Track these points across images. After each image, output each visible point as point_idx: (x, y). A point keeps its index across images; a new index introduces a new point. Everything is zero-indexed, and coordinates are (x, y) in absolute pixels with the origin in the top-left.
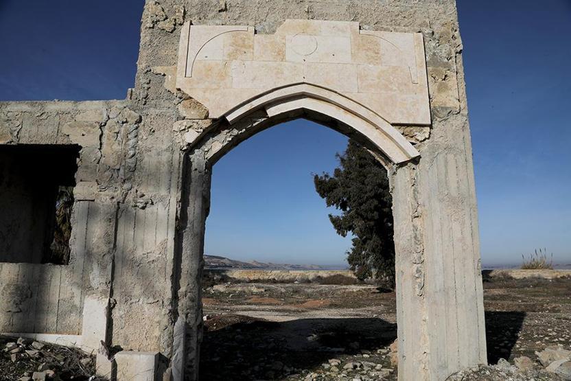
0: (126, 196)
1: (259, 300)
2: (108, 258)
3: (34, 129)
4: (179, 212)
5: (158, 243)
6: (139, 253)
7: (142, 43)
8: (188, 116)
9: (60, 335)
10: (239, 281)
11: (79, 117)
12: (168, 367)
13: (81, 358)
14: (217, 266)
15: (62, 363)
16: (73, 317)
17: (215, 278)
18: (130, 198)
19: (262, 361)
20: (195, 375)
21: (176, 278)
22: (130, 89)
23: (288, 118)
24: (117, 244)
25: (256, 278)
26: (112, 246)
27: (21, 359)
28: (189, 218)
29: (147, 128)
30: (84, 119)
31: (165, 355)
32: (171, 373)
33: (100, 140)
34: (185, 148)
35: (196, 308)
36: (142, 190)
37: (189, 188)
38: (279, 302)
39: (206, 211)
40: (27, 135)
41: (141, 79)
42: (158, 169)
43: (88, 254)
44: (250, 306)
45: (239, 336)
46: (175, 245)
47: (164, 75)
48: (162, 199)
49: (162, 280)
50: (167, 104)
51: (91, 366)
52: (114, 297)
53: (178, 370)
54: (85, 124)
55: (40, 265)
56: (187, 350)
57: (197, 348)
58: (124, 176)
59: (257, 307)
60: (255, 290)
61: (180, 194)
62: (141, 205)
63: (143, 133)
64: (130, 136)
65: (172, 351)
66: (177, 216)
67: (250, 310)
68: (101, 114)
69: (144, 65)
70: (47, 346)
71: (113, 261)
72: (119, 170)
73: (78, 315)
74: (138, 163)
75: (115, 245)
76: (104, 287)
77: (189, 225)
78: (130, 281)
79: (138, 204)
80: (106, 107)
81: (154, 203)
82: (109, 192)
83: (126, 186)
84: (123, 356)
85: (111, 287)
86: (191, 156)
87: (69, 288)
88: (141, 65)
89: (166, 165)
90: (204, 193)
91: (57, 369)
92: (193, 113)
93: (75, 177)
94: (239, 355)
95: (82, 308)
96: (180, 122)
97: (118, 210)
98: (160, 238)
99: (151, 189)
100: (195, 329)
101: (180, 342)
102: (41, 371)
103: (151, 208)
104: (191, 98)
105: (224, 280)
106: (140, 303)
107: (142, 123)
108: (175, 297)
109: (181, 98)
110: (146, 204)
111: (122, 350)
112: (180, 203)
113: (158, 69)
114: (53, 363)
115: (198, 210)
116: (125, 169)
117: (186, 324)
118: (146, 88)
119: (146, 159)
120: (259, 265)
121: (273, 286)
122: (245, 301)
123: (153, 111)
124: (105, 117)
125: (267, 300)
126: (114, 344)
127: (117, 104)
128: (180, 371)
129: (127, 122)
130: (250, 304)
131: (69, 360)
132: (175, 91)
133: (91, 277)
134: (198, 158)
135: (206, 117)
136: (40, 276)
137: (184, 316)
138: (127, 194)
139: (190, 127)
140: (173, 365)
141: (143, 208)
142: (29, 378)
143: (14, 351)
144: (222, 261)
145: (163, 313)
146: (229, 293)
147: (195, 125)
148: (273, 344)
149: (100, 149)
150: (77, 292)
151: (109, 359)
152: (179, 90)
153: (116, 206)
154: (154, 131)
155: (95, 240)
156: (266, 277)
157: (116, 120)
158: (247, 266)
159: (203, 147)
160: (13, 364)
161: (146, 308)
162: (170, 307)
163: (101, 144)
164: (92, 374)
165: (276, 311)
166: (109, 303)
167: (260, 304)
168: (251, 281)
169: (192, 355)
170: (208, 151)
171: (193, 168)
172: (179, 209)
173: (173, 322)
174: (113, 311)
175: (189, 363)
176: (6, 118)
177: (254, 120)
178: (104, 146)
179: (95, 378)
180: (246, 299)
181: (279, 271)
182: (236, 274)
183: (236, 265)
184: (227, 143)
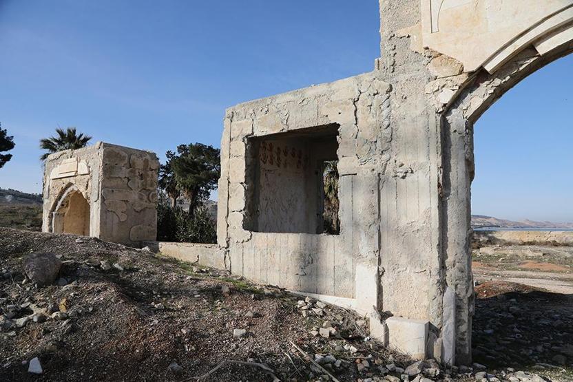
0: (385, 167)
1: (537, 266)
2: (374, 229)
3: (299, 115)
4: (441, 179)
5: (422, 211)
6: (404, 222)
7: (381, 9)
8: (440, 75)
9: (338, 298)
10: (509, 244)
11: (333, 98)
12: (438, 337)
13: (356, 320)
14: (481, 227)
15: (341, 322)
16: (347, 282)
17: (481, 240)
18: (389, 168)
19: (547, 341)
20: (467, 348)
21: (443, 247)
22: (376, 60)
23: (568, 50)
24: (381, 214)
25: (531, 240)
26: (377, 216)
27: (309, 315)
28: (452, 185)
29: (399, 96)
30: (338, 99)
31: (435, 324)
32: (442, 343)
33: (355, 115)
34: (441, 110)
35: (466, 279)
36: (400, 159)
37: (450, 152)
38: (564, 269)
39: (470, 175)
40: (294, 121)
41: (386, 47)
42: (415, 136)
43: (356, 225)
44: (524, 272)
45: (514, 307)
46: (439, 214)
47: (409, 36)
48: (421, 167)
49: (428, 249)
50: (416, 66)
51: (365, 328)
52: (382, 265)
53: (449, 341)
54: (340, 102)
55: (317, 235)
56: (458, 322)
57: (469, 321)
58: (382, 147)
59: (534, 274)
60: (530, 254)
61: (440, 160)
62: (401, 175)
63: (395, 102)
64: (382, 107)
65: (442, 321)
66: (439, 183)
67: (526, 277)
68: (353, 90)
69: (387, 32)
70: (328, 307)
71: (379, 231)
72: (376, 142)
73: (351, 281)
74: (394, 133)
75: (379, 215)
76: (373, 256)
77: (452, 192)
78: (396, 250)
79: (398, 174)
80: (357, 82)
81: (414, 171)
82: (370, 165)
83: (385, 157)
84: (394, 321)
85: (379, 255)
86: (448, 118)
87: (342, 255)
88: (384, 32)
89: (422, 131)
90: (467, 156)
91: (338, 327)
92: (446, 71)
93: (337, 153)
94: (516, 330)
95: (354, 274)
96: (432, 82)
97: (379, 181)
98: (424, 207)
99: (409, 157)
100: (466, 301)
101: (450, 314)
102: (326, 327)
103: (412, 177)
104: (441, 54)
105: (491, 241)
106: (408, 271)
107: (393, 92)
108: (443, 267)
109: (429, 57)
110: (406, 173)
111: (393, 315)
112: (441, 169)
113: (402, 32)
114: (334, 322)
115: (462, 175)
116: (382, 140)
117: (456, 295)
118: (392, 55)
119: (401, 127)
120: (533, 225)
121: (554, 249)
122: (519, 267)
123: (402, 78)
124: (357, 93)
125: (547, 266)
126: (385, 310)
127: (366, 77)
128: (452, 342)
129: (377, 93)
130: (524, 270)
131: (347, 320)
132: (422, 51)
133: (360, 246)
134: (457, 119)
135: (461, 72)
136: (317, 245)
137: (453, 287)
138: (386, 164)
139: (443, 86)
140: (443, 335)
141: (404, 177)
142: (317, 332)
143: (303, 308)
144: (487, 220)
145: (431, 283)
146: (499, 257)
147: (449, 83)
148: (559, 322)
149: (356, 124)
150: (349, 260)
151: (381, 323)
152: (427, 48)
153: (378, 178)
154: (406, 98)
155: (360, 211)
156: (544, 239)
157: (367, 93)
158: (518, 226)
159: (461, 105)
160: (305, 319)
161: (414, 276)
162: (438, 278)
163: (356, 119)
164: (367, 335)
165: (561, 280)
166: (379, 271)
167: (538, 270)
168: (524, 244)
169: (464, 328)
170: (467, 109)
171: (452, 130)
172: (441, 175)
173: (442, 293)
174: (382, 278)
175: (460, 336)
176: (277, 110)
177: (521, 62)
178: (359, 120)
179: (370, 339)
180: (519, 264)
181: (561, 232)
182: (505, 235)
183: (503, 225)
184: (488, 96)
